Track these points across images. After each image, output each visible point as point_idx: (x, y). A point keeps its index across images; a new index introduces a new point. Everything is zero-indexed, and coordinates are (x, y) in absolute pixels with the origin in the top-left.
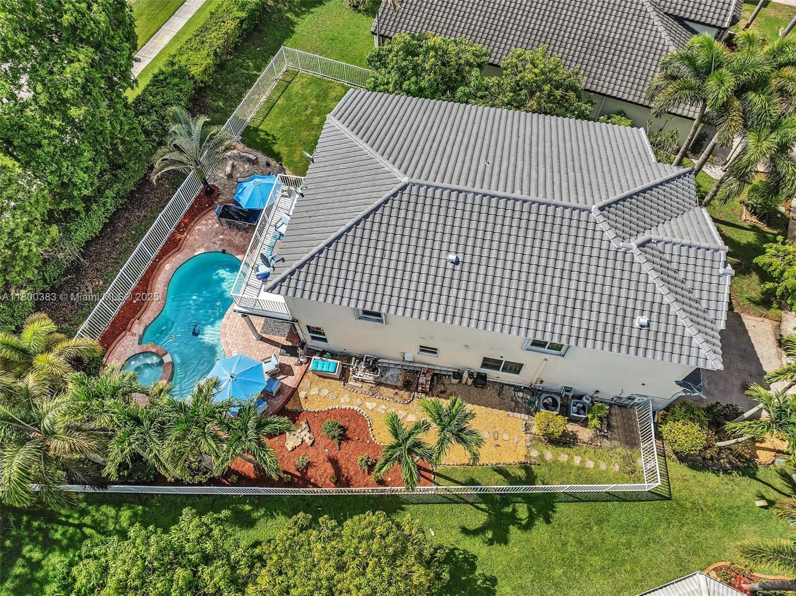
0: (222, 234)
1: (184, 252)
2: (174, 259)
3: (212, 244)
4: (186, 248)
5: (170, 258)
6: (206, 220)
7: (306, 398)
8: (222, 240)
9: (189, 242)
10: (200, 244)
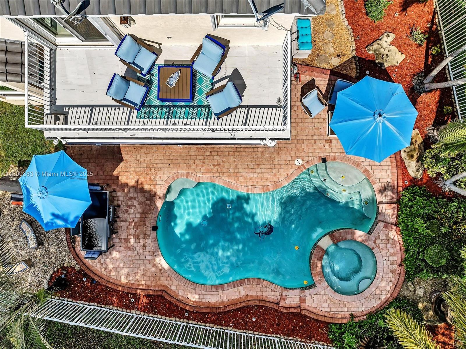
0: (127, 240)
1: (166, 283)
2: (180, 292)
3: (147, 249)
4: (159, 283)
5: (180, 298)
6: (110, 272)
7: (339, 56)
8: (137, 237)
9: (149, 283)
10: (150, 266)
